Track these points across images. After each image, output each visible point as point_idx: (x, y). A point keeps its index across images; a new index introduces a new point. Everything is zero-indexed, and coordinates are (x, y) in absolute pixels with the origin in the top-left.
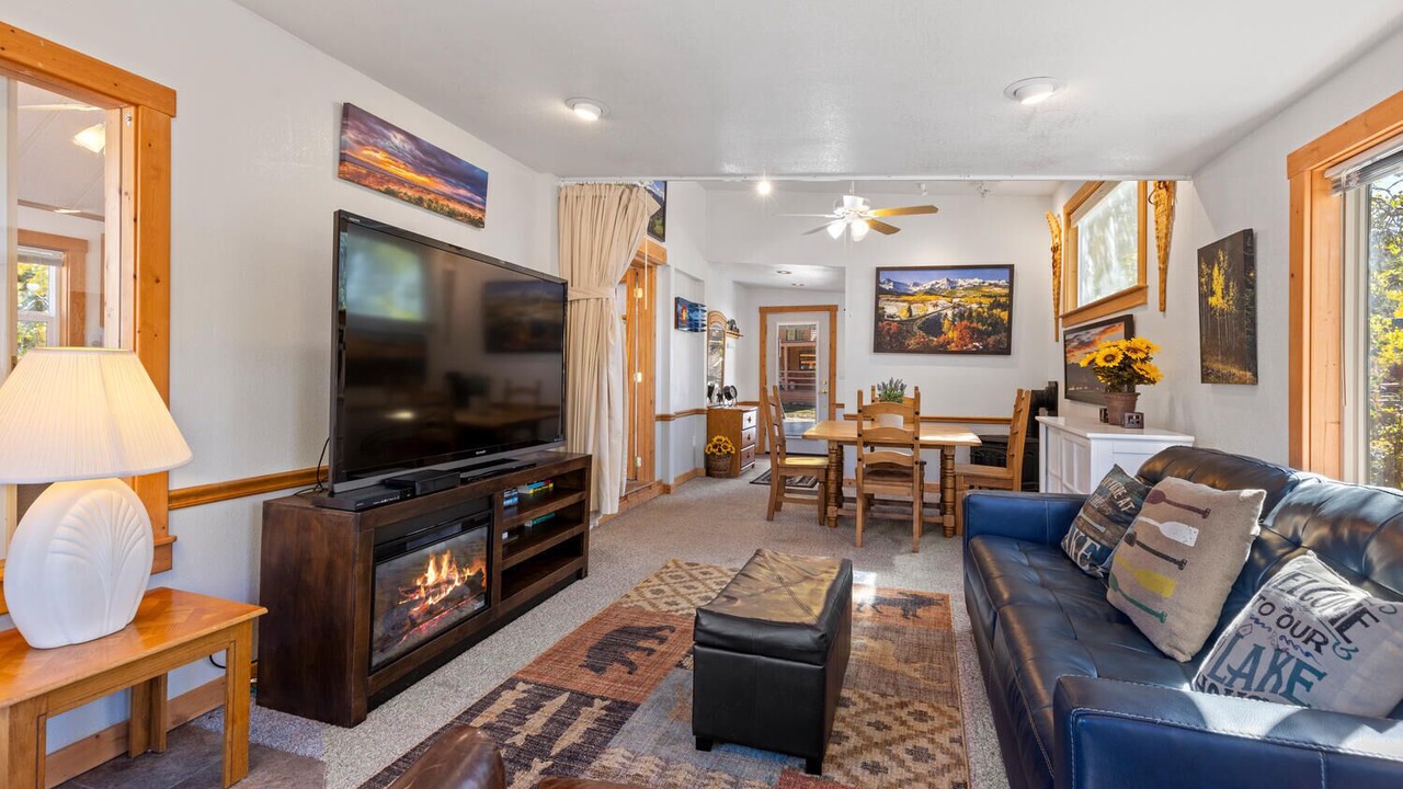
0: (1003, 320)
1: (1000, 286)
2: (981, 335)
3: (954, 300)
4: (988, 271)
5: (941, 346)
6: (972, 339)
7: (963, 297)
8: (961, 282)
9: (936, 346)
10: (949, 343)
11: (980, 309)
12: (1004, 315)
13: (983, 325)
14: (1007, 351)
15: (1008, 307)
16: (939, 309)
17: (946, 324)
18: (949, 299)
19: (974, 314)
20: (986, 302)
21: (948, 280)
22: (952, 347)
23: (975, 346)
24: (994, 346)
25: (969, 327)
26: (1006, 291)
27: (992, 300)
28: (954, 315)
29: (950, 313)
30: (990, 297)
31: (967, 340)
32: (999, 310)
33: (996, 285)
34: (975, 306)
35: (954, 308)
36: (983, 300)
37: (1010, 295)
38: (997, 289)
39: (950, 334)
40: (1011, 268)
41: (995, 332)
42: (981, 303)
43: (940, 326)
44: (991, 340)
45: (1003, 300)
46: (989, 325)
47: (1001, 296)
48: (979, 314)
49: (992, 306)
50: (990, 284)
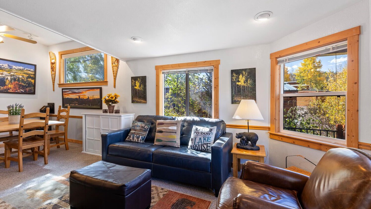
0: (32, 83)
1: (31, 71)
2: (23, 87)
3: (11, 73)
4: (26, 65)
5: (6, 90)
6: (19, 88)
7: (16, 72)
8: (14, 67)
9: (2, 90)
10: (9, 89)
11: (23, 78)
12: (33, 81)
13: (24, 84)
14: (34, 93)
15: (34, 78)
16: (4, 75)
17: (7, 82)
18: (9, 73)
19: (20, 79)
20: (26, 76)
21: (8, 65)
22: (11, 91)
23: (21, 91)
24: (29, 91)
25: (18, 84)
26: (33, 73)
27: (28, 76)
28: (11, 79)
29: (9, 78)
30: (27, 74)
31: (18, 89)
32: (30, 79)
33: (29, 70)
34: (21, 77)
35: (11, 76)
36: (24, 75)
37: (35, 75)
38: (30, 72)
39: (10, 86)
40: (35, 66)
41: (29, 86)
42: (23, 76)
43: (5, 83)
44: (28, 89)
45: (32, 76)
46: (27, 84)
47: (31, 74)
48: (22, 79)
49: (28, 78)
50: (27, 70)
